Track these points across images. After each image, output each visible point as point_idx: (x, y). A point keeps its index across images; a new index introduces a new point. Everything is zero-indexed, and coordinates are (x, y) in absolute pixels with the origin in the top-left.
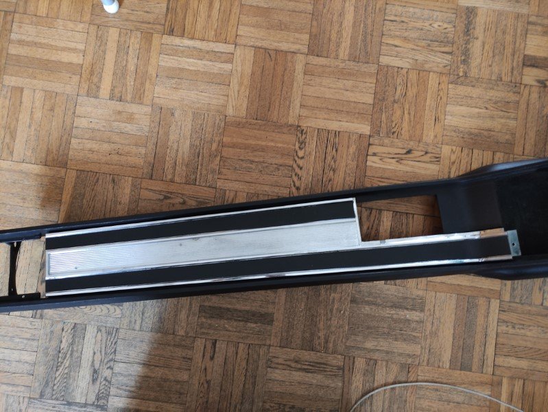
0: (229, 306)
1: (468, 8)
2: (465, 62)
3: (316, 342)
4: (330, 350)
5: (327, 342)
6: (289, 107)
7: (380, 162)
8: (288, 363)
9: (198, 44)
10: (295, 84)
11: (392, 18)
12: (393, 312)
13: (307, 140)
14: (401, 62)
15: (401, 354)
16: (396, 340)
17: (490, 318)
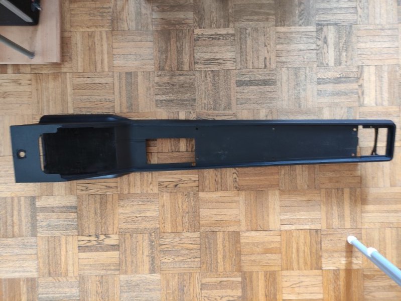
0: (260, 87)
1: (155, 273)
2: (152, 241)
3: (211, 75)
4: (203, 72)
5: (206, 76)
6: (245, 200)
7: (191, 178)
8: (225, 62)
9: (301, 227)
10: (244, 213)
11: (196, 260)
12: (172, 97)
13: (232, 183)
14: (188, 235)
15: (165, 75)
16: (168, 83)
17: (119, 102)
